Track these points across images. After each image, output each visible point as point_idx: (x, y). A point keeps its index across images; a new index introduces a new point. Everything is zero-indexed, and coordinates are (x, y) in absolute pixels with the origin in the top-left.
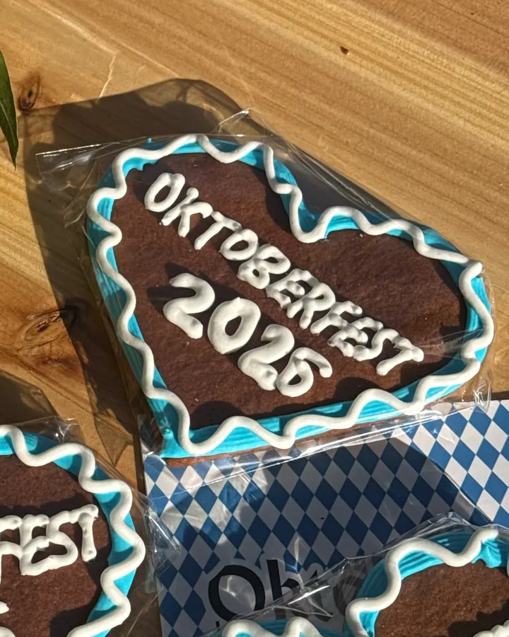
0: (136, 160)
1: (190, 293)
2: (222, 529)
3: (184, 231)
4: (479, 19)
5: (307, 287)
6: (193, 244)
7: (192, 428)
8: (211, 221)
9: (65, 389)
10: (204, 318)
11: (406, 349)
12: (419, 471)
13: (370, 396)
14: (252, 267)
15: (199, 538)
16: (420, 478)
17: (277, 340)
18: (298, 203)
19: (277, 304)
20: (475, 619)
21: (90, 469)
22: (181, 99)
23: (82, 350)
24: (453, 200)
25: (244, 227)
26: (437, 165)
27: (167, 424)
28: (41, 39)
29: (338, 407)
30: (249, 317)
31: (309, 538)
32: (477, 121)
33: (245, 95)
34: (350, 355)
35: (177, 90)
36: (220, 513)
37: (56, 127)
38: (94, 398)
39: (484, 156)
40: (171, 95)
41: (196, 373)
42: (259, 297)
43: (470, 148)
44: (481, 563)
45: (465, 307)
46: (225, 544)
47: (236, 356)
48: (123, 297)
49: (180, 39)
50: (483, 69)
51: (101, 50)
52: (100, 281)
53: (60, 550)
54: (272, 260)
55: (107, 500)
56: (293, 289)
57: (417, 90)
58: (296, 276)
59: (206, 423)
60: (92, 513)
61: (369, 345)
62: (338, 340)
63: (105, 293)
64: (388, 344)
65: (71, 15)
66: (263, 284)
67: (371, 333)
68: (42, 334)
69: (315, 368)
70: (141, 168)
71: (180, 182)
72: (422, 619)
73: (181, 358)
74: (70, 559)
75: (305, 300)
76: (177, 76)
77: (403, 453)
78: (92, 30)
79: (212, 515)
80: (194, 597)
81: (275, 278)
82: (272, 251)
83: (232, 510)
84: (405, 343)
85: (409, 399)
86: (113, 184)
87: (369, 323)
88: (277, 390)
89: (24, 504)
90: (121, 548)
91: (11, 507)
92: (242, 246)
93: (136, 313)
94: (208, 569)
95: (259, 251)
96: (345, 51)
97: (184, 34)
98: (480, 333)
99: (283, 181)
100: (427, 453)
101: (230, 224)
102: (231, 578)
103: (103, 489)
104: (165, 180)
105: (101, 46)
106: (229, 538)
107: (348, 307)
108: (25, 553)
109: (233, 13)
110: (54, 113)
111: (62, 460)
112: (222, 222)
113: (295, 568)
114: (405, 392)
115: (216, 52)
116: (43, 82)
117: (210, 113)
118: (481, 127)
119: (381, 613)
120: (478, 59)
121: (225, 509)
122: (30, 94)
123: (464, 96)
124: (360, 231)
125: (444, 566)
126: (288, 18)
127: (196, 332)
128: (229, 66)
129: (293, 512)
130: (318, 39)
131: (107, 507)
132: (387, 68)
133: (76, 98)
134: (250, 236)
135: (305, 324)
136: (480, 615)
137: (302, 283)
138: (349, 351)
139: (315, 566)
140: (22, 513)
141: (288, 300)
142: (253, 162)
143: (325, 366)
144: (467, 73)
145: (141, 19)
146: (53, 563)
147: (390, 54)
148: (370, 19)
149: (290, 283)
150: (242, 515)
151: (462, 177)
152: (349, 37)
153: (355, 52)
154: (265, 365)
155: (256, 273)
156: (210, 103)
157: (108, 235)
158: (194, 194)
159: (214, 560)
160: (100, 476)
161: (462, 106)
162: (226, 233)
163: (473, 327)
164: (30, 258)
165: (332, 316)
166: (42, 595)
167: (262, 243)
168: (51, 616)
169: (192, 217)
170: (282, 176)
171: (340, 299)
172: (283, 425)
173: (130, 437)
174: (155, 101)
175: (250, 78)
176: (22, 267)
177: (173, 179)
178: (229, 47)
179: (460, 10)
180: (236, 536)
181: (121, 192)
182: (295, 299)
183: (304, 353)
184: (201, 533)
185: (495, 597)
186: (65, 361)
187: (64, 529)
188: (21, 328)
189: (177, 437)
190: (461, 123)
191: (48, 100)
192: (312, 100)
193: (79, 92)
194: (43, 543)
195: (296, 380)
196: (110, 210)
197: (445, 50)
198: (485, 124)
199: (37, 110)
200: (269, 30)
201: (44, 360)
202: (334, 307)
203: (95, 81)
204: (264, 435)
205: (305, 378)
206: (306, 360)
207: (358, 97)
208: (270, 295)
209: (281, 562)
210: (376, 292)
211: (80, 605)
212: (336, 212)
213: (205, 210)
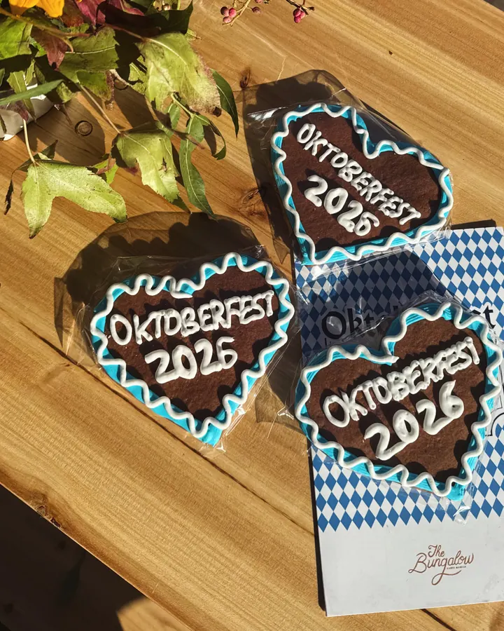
0: (294, 117)
1: (316, 185)
2: (328, 294)
3: (314, 154)
4: (453, 35)
5: (369, 181)
6: (318, 159)
7: (316, 252)
8: (326, 148)
9: (261, 227)
10: (322, 197)
11: (414, 213)
12: (415, 264)
13: (396, 236)
14: (345, 171)
15: (318, 299)
16: (416, 268)
17: (355, 209)
18: (367, 138)
19: (356, 189)
20: (438, 344)
21: (270, 273)
22: (315, 80)
23: (268, 208)
24: (437, 130)
25: (342, 151)
26: (430, 112)
27: (305, 250)
28: (251, 50)
29: (381, 241)
30: (343, 197)
31: (366, 297)
32: (450, 88)
33: (344, 77)
34: (387, 215)
35: (313, 76)
36: (328, 287)
37: (258, 96)
38: (273, 231)
39: (452, 106)
40: (310, 78)
41: (318, 224)
42: (347, 186)
43: (446, 103)
44: (442, 319)
45: (441, 191)
46: (329, 302)
47: (336, 216)
48: (286, 186)
49: (315, 48)
50: (454, 61)
51: (278, 55)
52: (277, 178)
53: (257, 312)
54: (354, 168)
55: (279, 287)
56: (363, 182)
57: (423, 73)
58: (364, 176)
59: (323, 249)
60: (271, 294)
61: (396, 211)
62: (382, 208)
63: (279, 184)
64: (405, 209)
65: (264, 36)
66: (349, 179)
67: (397, 204)
68: (250, 201)
69: (372, 222)
70: (295, 120)
71: (313, 128)
72: (415, 344)
73: (312, 217)
74: (261, 316)
75: (369, 188)
76: (313, 68)
77: (409, 256)
78: (274, 44)
79: (324, 288)
80: (315, 327)
81: (355, 177)
82: (355, 164)
83: (333, 286)
84: (413, 210)
85: (413, 237)
86: (283, 130)
87: (397, 199)
88: (354, 233)
89: (242, 290)
90: (283, 310)
91: (236, 291)
92: (340, 160)
93: (292, 195)
94: (322, 314)
95: (348, 163)
96: (391, 53)
97: (316, 45)
98: (447, 204)
99: (360, 127)
100: (419, 256)
101: (335, 150)
102: (331, 317)
103: (276, 283)
104: (306, 127)
105: (279, 53)
106: (332, 299)
107: (388, 191)
108: (241, 314)
109: (340, 35)
110: (257, 88)
111: (258, 269)
112: (332, 148)
113: (360, 312)
114: (411, 233)
115: (332, 55)
116: (252, 72)
117: (328, 87)
118: (452, 92)
119: (397, 342)
120: (452, 56)
121: (330, 285)
122: (246, 79)
123: (445, 76)
124: (394, 152)
125: (425, 320)
126: (365, 36)
127: (319, 204)
128: (337, 63)
129: (360, 286)
130: (379, 47)
131: (278, 291)
132: (409, 61)
133: (267, 81)
134: (344, 156)
135: (367, 200)
136: (441, 342)
137: (367, 179)
138: (387, 213)
139: (368, 311)
140: (240, 295)
141: (361, 188)
142: (347, 117)
143: (376, 222)
144: (446, 63)
145: (297, 38)
146: (254, 318)
147: (412, 54)
148: (403, 36)
149: (361, 179)
150: (337, 288)
151: (441, 118)
152: (393, 46)
153: (395, 53)
154: (348, 220)
155: (346, 174)
156: (329, 82)
157: (280, 156)
158: (319, 134)
159: (324, 309)
160: (275, 277)
161: (444, 81)
162: (334, 154)
163: (444, 201)
164: (245, 163)
165: (380, 196)
166: (249, 333)
167: (350, 159)
168: (253, 342)
169: (318, 146)
170: (360, 124)
171: (384, 187)
172: (357, 250)
173: (289, 250)
174: (302, 81)
175: (347, 68)
176: (242, 168)
177: (310, 126)
178: (338, 53)
179: (445, 30)
180: (334, 297)
181: (286, 134)
182: (364, 187)
183: (367, 215)
184: (319, 296)
185: (448, 334)
186: (260, 213)
187: (258, 302)
188: (242, 197)
189: (309, 257)
190: (443, 89)
191: (254, 82)
192: (375, 79)
193: (268, 78)
194: (249, 309)
195: (363, 228)
196: (281, 142)
197: (437, 51)
198: (453, 90)
199: (248, 87)
200: (356, 43)
201: (251, 213)
202: (382, 191)
203: (275, 71)
204: (347, 255)
205: (367, 228)
206: (368, 218)
207: (395, 76)
208: (352, 185)
209: (354, 309)
210: (400, 184)
211: (265, 337)
212: (384, 143)
213: (324, 142)
